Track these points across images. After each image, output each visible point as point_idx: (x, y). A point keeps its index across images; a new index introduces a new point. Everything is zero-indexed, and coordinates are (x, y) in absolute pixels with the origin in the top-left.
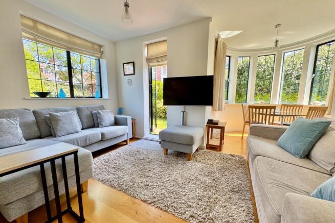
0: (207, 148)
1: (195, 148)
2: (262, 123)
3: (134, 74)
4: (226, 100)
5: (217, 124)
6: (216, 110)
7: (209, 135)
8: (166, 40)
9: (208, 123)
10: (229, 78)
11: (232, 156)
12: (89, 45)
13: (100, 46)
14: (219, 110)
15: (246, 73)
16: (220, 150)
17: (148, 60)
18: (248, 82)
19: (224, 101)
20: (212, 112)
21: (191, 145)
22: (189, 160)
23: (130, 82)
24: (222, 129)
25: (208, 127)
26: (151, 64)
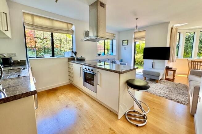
0: (165, 80)
1: (160, 78)
2: (200, 70)
3: (128, 45)
4: (177, 57)
5: (171, 69)
6: (170, 62)
7: (167, 74)
8: (145, 31)
9: (166, 68)
10: (179, 44)
11: (180, 84)
12: (111, 34)
13: (114, 34)
14: (172, 62)
15: (192, 40)
16: (173, 81)
17: (135, 39)
18: (193, 45)
19: (176, 57)
20: (168, 63)
21: (158, 76)
22: (157, 82)
23: (125, 48)
24: (174, 71)
25: (166, 70)
26: (136, 41)
